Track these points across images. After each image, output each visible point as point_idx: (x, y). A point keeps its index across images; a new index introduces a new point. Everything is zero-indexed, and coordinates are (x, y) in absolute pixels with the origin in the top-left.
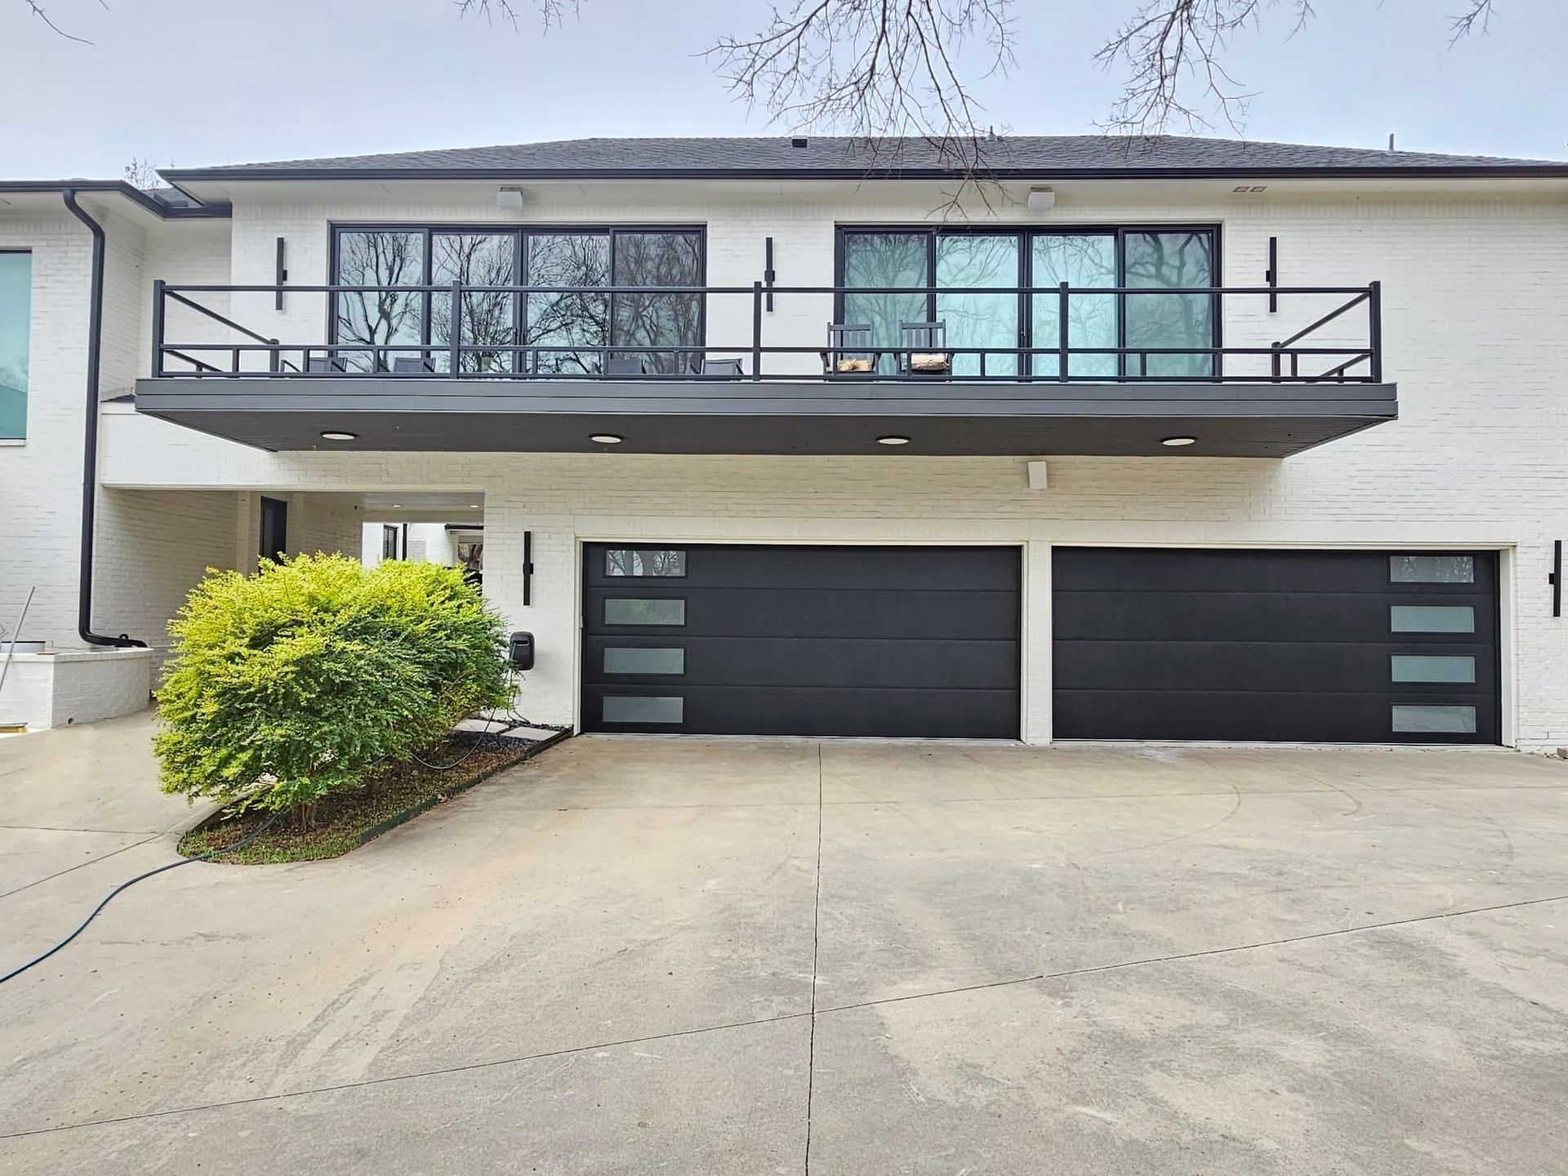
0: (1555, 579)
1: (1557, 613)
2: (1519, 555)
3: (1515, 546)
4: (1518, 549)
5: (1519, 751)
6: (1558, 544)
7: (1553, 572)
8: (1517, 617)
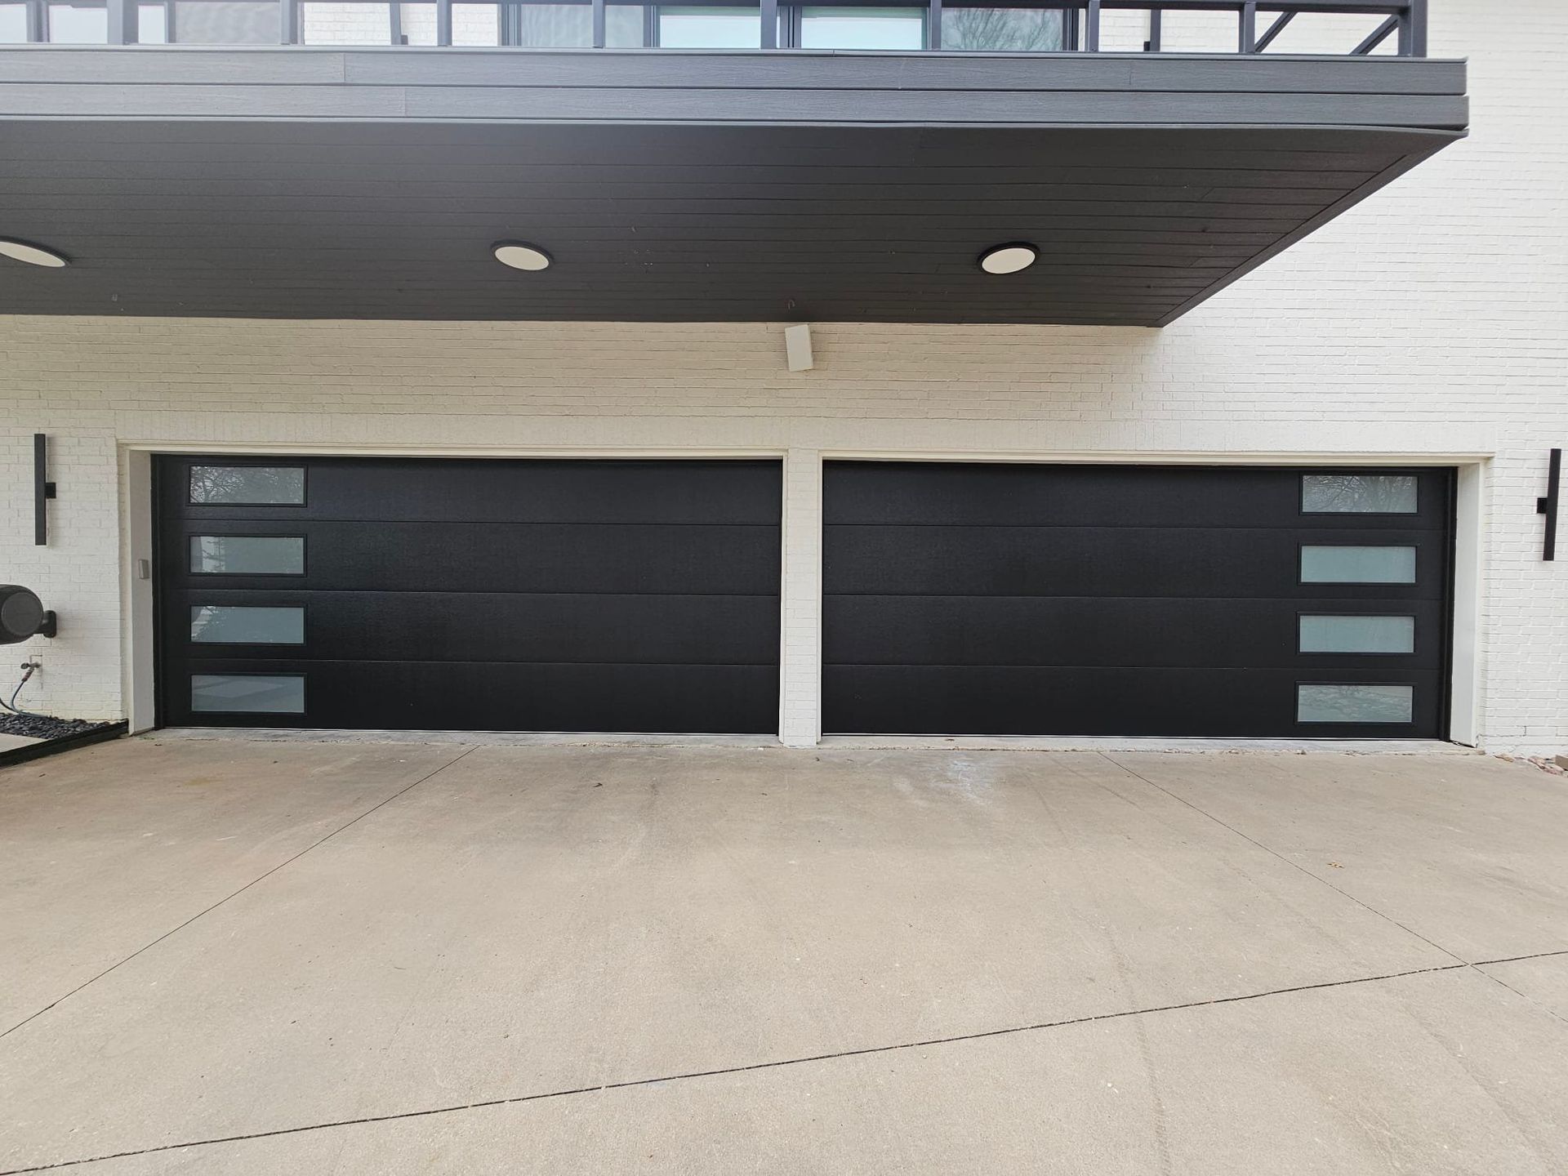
0: (1547, 506)
1: (1549, 554)
2: (1497, 472)
3: (1489, 459)
4: (1496, 462)
5: (1483, 753)
6: (1556, 455)
7: (1545, 495)
8: (1489, 561)
